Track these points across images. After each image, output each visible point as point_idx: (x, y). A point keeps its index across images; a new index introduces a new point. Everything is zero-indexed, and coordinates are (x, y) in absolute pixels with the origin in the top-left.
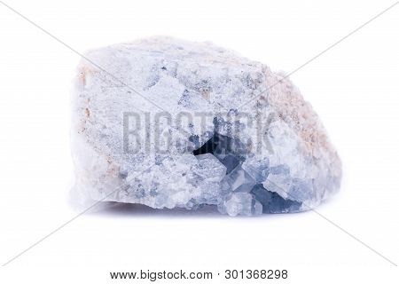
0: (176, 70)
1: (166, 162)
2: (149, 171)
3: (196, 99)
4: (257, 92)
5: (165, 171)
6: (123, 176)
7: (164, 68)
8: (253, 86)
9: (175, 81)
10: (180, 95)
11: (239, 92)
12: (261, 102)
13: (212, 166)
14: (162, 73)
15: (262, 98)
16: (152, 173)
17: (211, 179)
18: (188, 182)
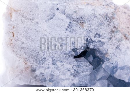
0: (65, 10)
1: (58, 63)
2: (48, 68)
3: (76, 27)
4: (112, 24)
5: (58, 68)
6: (34, 71)
7: (58, 9)
8: (110, 21)
9: (64, 17)
10: (67, 25)
11: (101, 24)
12: (114, 29)
13: (85, 66)
14: (57, 12)
15: (115, 27)
16: (50, 69)
17: (84, 73)
18: (71, 75)
